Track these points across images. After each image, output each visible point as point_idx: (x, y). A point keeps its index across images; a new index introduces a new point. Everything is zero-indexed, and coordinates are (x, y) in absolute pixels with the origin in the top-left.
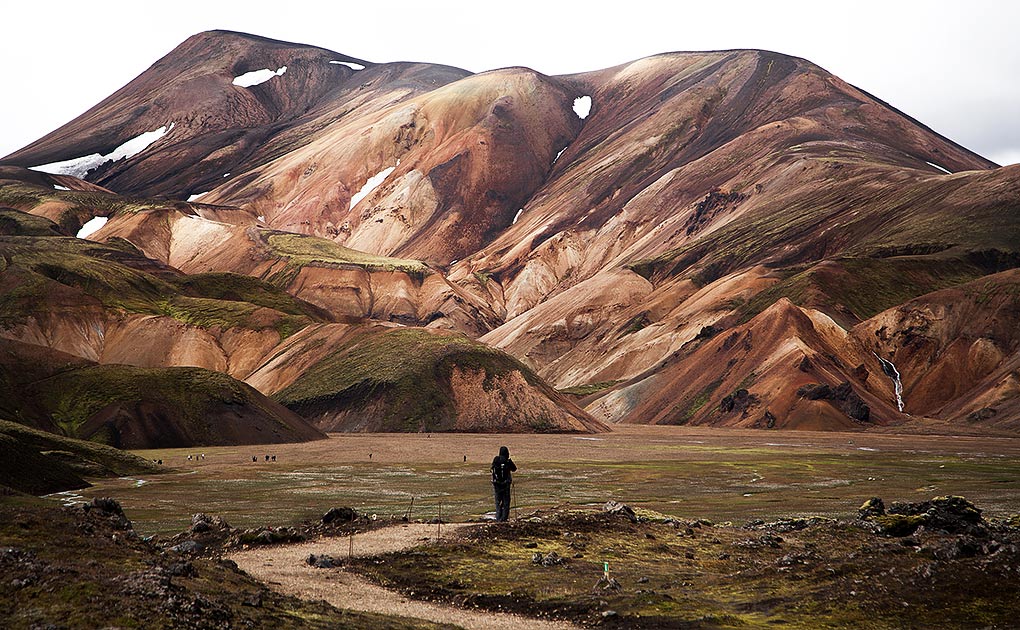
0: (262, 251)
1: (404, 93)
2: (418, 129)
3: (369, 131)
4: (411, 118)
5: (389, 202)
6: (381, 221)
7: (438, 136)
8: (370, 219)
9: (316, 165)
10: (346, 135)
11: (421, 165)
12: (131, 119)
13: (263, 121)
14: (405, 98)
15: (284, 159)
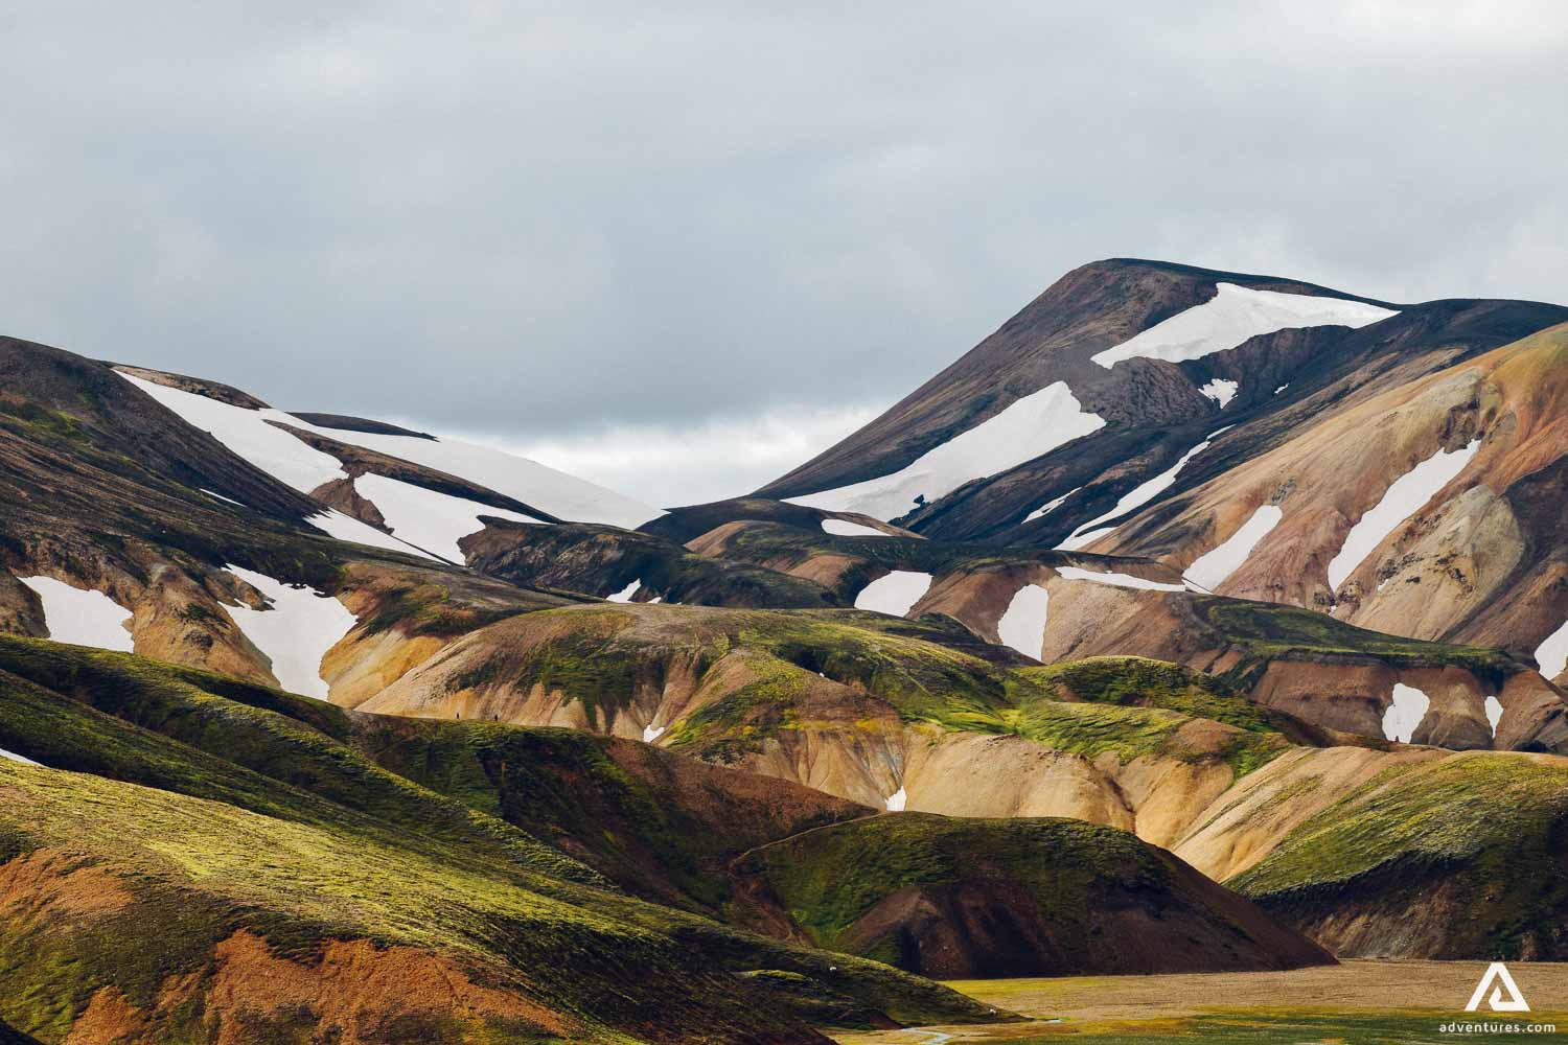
0: (1197, 634)
1: (1455, 352)
2: (1483, 413)
3: (1392, 418)
4: (1469, 392)
5: (1429, 546)
6: (1417, 580)
7: (1521, 426)
8: (1395, 578)
9: (1292, 483)
10: (1347, 429)
11: (1492, 478)
12: (967, 417)
13: (1195, 414)
14: (1456, 361)
15: (1235, 474)
